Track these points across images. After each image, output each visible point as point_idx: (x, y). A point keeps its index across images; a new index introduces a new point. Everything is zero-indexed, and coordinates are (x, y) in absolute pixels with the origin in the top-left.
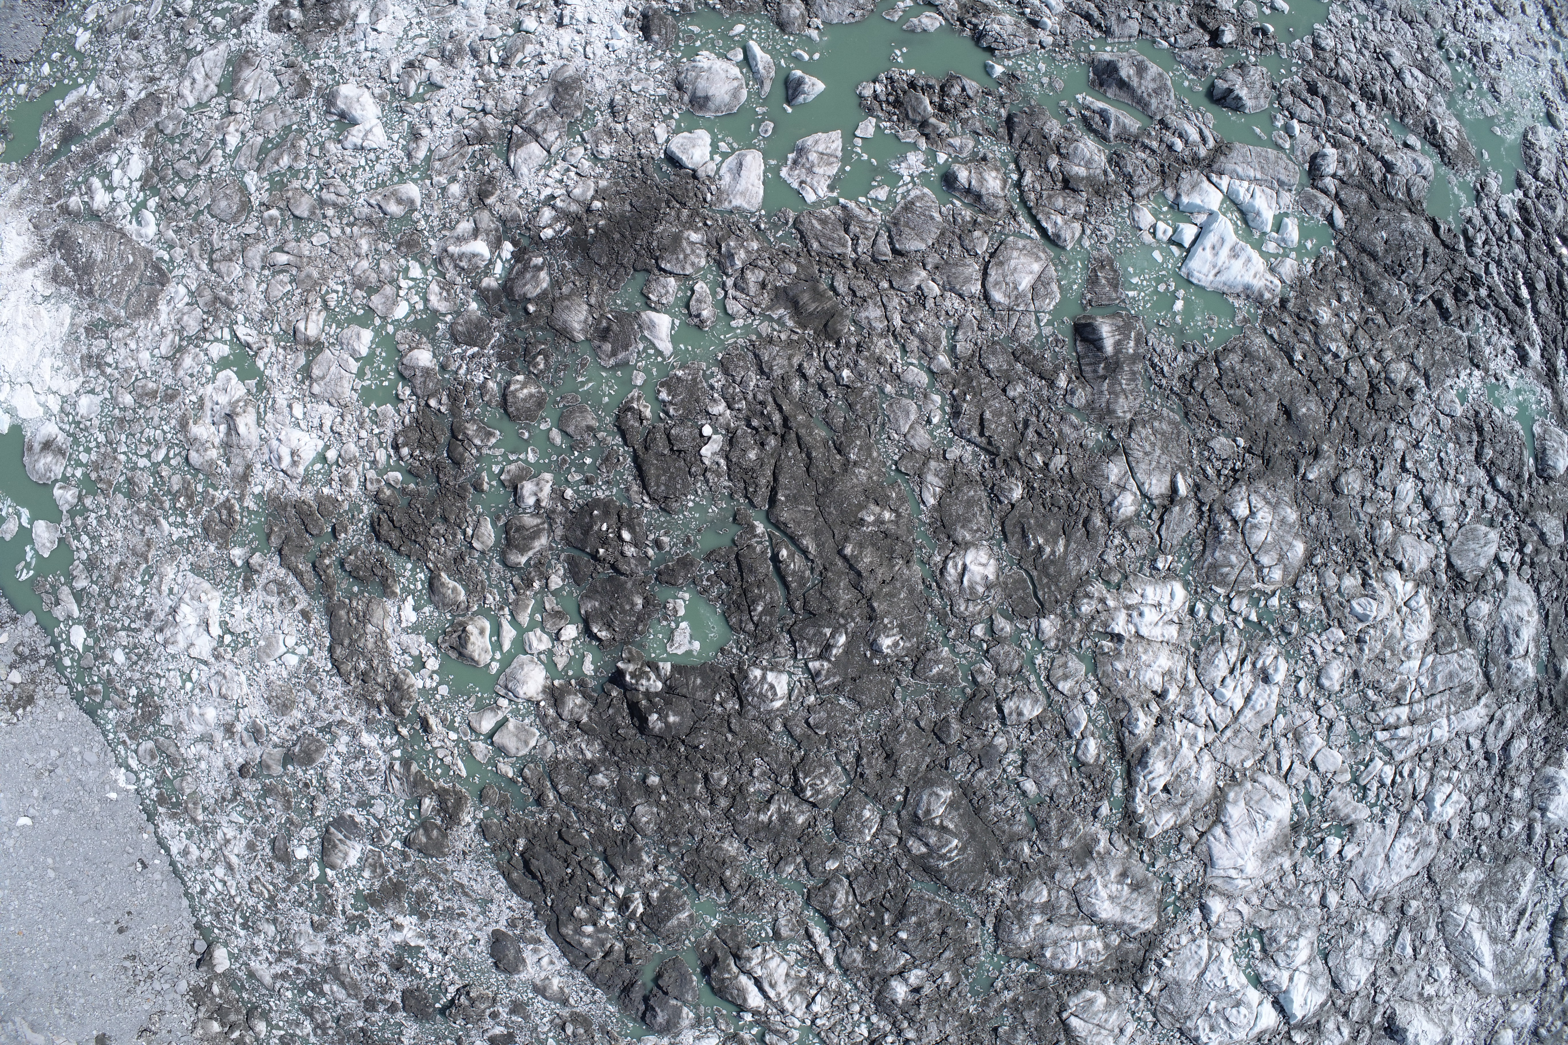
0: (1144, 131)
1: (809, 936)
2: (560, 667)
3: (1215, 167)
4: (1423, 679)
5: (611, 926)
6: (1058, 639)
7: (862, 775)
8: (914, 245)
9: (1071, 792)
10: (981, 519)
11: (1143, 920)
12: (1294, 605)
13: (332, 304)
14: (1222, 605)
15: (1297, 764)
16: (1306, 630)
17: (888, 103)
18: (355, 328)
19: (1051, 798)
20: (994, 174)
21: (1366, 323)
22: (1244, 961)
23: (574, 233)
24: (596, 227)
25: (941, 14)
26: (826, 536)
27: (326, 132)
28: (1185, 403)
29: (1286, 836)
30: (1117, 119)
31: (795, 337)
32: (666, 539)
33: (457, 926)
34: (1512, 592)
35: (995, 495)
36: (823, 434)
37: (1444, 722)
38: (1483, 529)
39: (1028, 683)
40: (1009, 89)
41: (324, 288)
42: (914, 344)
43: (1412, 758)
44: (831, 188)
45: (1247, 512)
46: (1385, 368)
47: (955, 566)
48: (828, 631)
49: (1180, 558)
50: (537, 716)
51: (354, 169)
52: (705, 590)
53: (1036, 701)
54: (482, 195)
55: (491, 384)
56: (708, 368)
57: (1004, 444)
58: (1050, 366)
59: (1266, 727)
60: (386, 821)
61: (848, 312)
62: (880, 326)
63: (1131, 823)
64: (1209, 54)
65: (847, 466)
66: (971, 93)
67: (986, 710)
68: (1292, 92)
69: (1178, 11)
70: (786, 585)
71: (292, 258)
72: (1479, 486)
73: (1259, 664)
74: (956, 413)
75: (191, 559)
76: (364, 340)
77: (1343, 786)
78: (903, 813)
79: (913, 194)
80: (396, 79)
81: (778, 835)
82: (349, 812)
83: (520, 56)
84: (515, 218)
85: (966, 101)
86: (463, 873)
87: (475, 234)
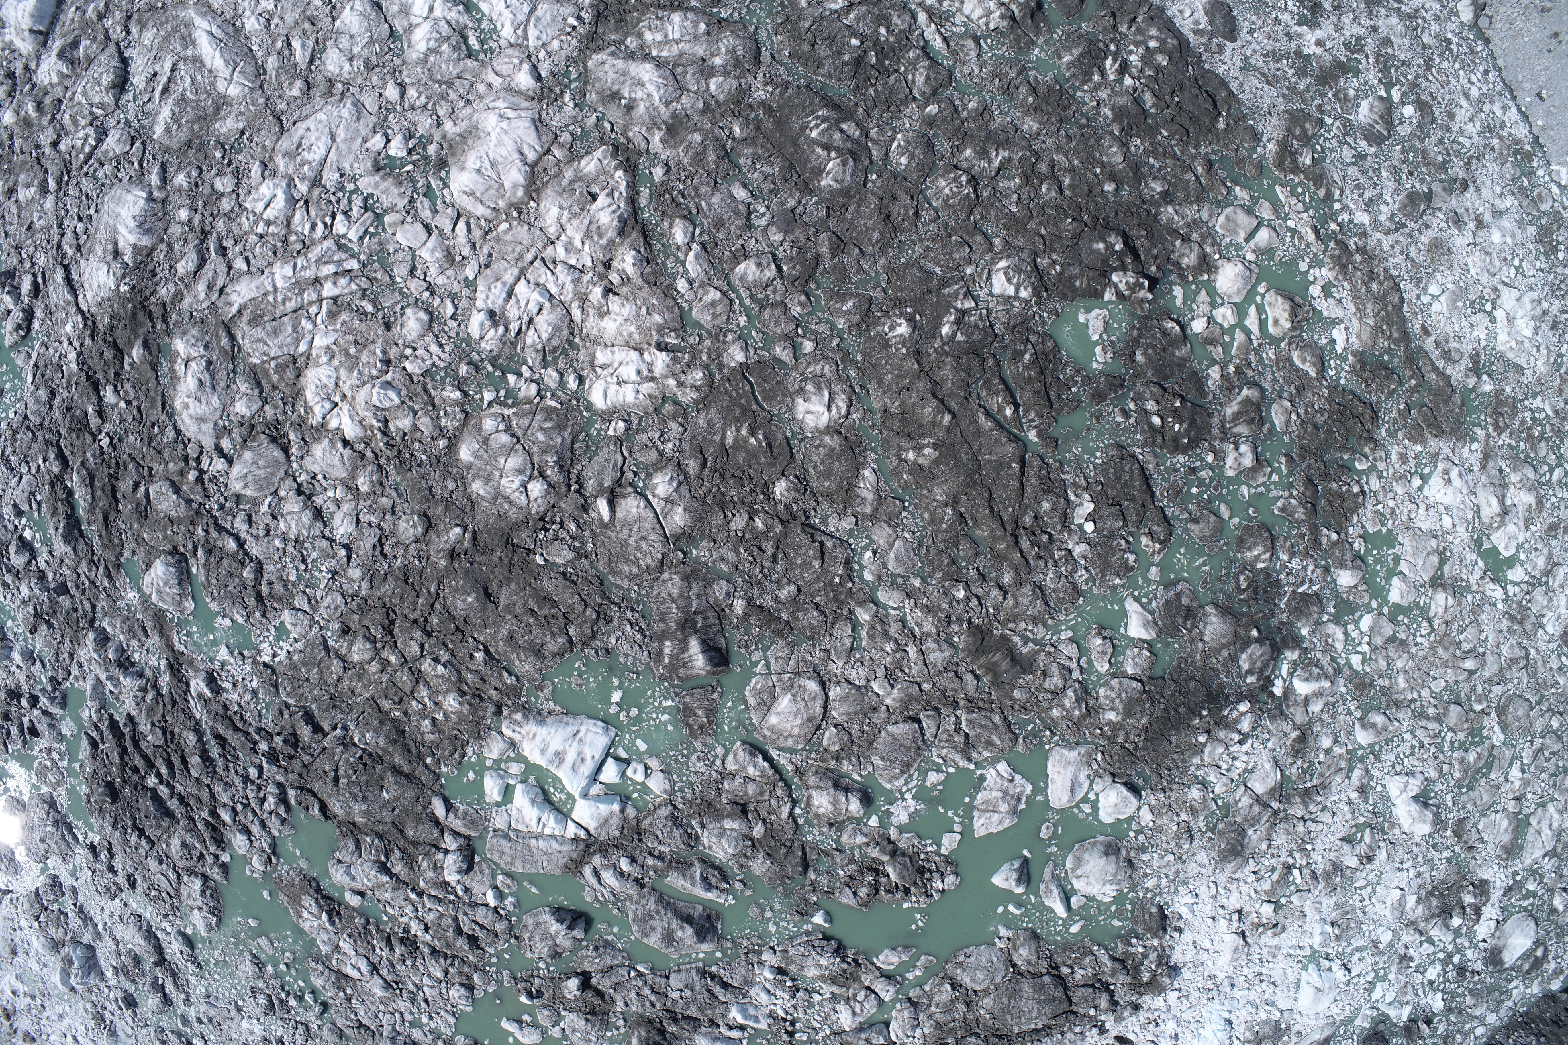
0: (661, 874)
1: (945, 40)
2: (1203, 292)
3: (582, 846)
4: (309, 326)
5: (1132, 47)
6: (724, 342)
7: (912, 198)
8: (901, 729)
9: (696, 189)
10: (815, 458)
11: (603, 63)
12: (465, 394)
13: (1425, 624)
14: (548, 389)
15: (448, 229)
16: (450, 370)
17: (930, 871)
18: (1404, 603)
19: (716, 182)
20: (821, 811)
21: (401, 699)
22: (485, 25)
23: (1220, 710)
24: (1201, 717)
25: (879, 968)
26: (969, 431)
27: (1438, 788)
28: (604, 595)
29: (453, 155)
30: (693, 884)
31: (1010, 625)
32: (1119, 419)
33: (1269, 45)
34: (208, 427)
35: (802, 483)
36: (978, 532)
37: (280, 284)
38: (249, 492)
39: (751, 296)
40: (806, 900)
41: (1432, 638)
42: (894, 629)
43: (314, 243)
44: (982, 778)
45: (529, 486)
46: (377, 653)
47: (838, 409)
48: (959, 337)
49: (599, 434)
50: (1220, 245)
51: (1413, 754)
52: (1078, 371)
53: (742, 279)
54: (1302, 739)
55: (1285, 557)
56: (1091, 588)
57: (798, 535)
58: (753, 620)
59: (487, 266)
60: (1340, 142)
61: (961, 655)
62: (930, 644)
63: (628, 160)
64: (591, 962)
65: (954, 502)
66: (847, 890)
67: (794, 267)
68: (496, 935)
69: (627, 1005)
70: (1003, 381)
71: (1461, 665)
72: (257, 538)
73: (501, 329)
74: (848, 562)
75: (1524, 379)
76: (1396, 593)
77: (392, 209)
78: (867, 163)
79: (902, 781)
80: (1382, 844)
81: (988, 137)
82: (1372, 150)
83: (1275, 877)
84: (1273, 719)
85: (851, 882)
86: (1268, 96)
87: (1306, 701)
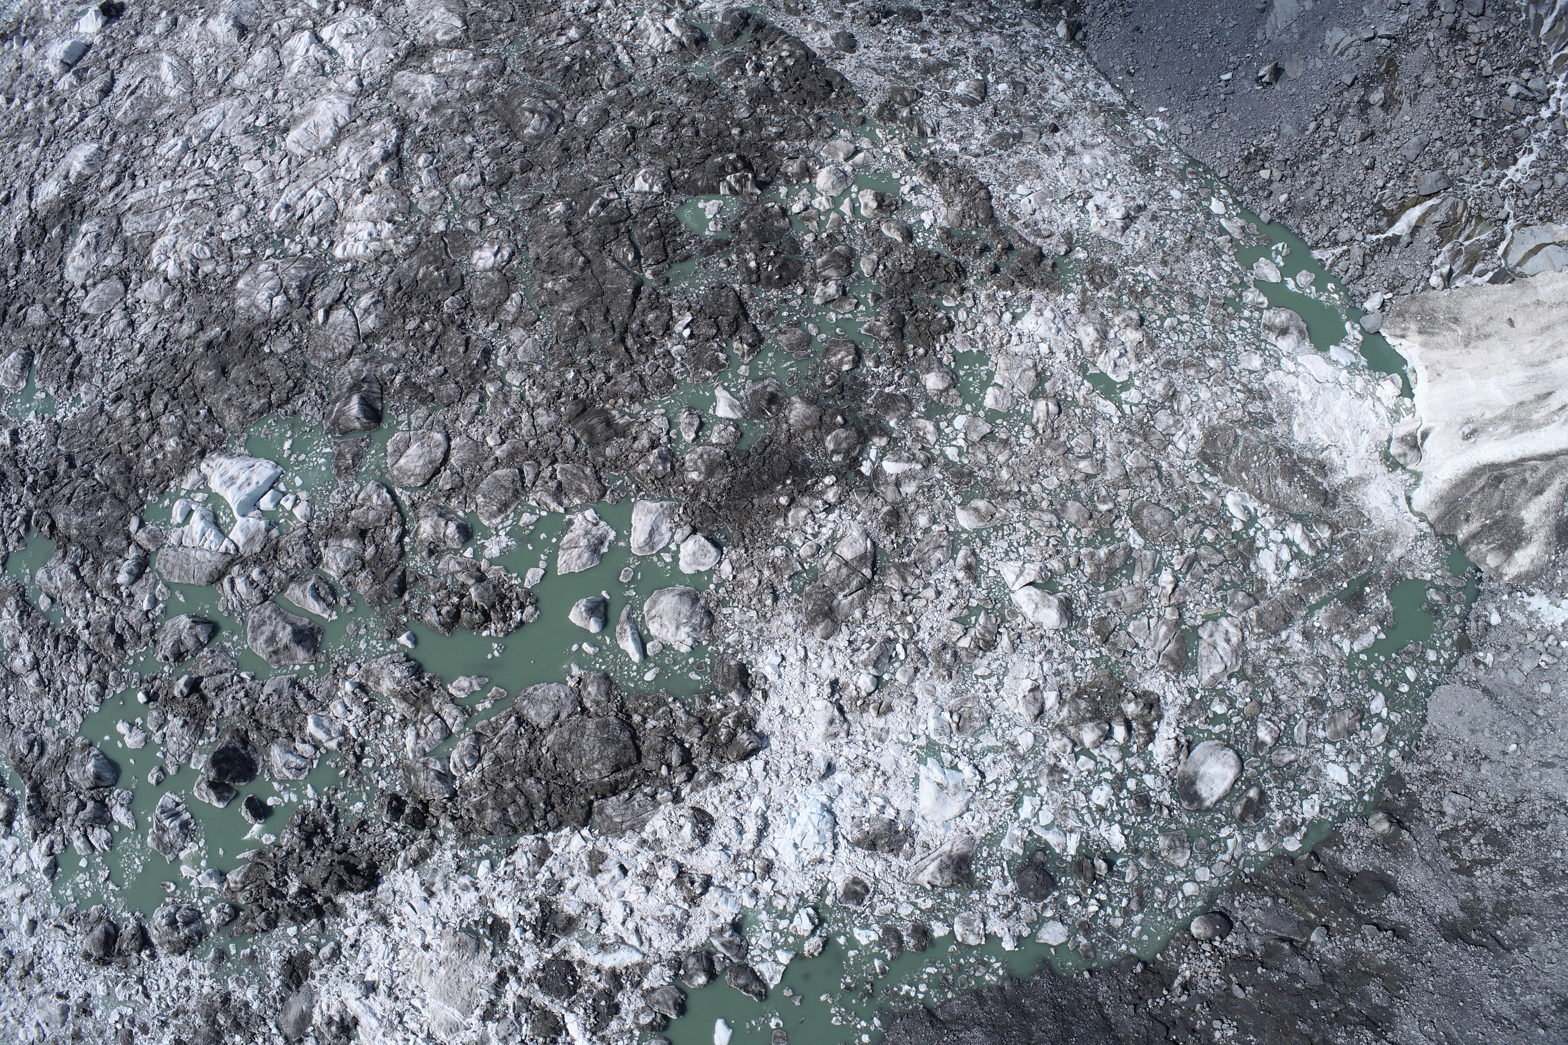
0: (283, 588)
1: (632, 59)
3: (229, 558)
7: (586, 139)
8: (503, 474)
9: (440, 139)
10: (478, 286)
11: (404, 77)
12: (254, 252)
13: (1028, 428)
15: (277, 163)
17: (510, 600)
18: (1002, 409)
19: (455, 135)
20: (425, 539)
21: (139, 445)
22: (338, 60)
23: (804, 481)
24: (785, 485)
25: (450, 694)
26: (597, 270)
27: (1067, 581)
28: (304, 372)
29: (294, 124)
30: (305, 596)
31: (611, 402)
32: (722, 266)
33: (882, 54)
34: (82, 273)
35: (465, 302)
36: (594, 335)
38: (92, 311)
39: (460, 195)
41: (1038, 440)
42: (513, 400)
44: (571, 522)
45: (275, 300)
47: (502, 257)
48: (602, 215)
49: (333, 275)
50: (822, 163)
51: (1029, 544)
52: (692, 237)
53: (457, 186)
54: (895, 515)
55: (871, 365)
56: (685, 378)
57: (453, 333)
58: (406, 391)
59: (294, 181)
60: (937, 105)
61: (565, 421)
62: (540, 411)
63: (402, 124)
64: (204, 664)
65: (578, 313)
66: (433, 611)
67: (494, 178)
68: (140, 638)
70: (631, 239)
71: (1076, 467)
73: (290, 215)
74: (486, 353)
75: (1122, 252)
76: (991, 400)
77: (246, 153)
79: (499, 519)
80: (1002, 631)
82: (966, 109)
83: (874, 650)
84: (862, 494)
85: (438, 603)
86: (876, 81)
87: (898, 482)
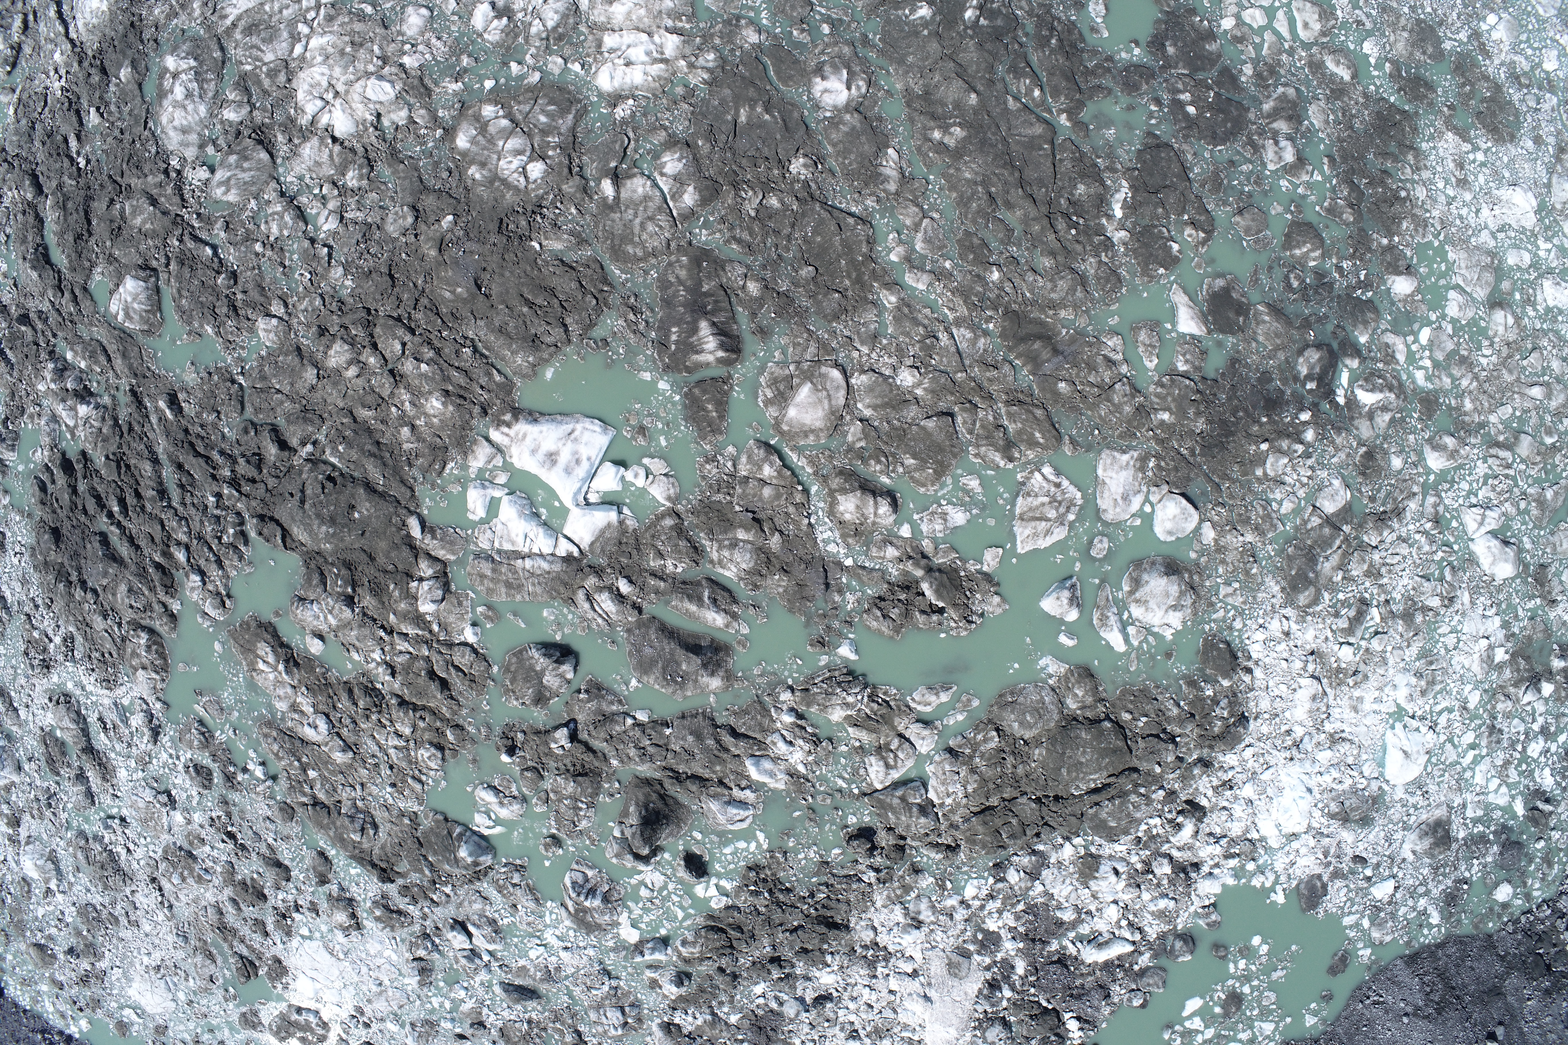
0: (664, 597)
3: (574, 565)
4: (305, 30)
6: (737, 26)
8: (934, 424)
12: (464, 84)
13: (1486, 343)
17: (970, 591)
20: (847, 517)
21: (379, 406)
23: (1280, 416)
24: (1261, 424)
25: (914, 711)
26: (997, 113)
30: (701, 606)
31: (1049, 313)
32: (1152, 107)
34: (193, 138)
35: (820, 161)
36: (1010, 214)
38: (230, 198)
40: (829, 627)
41: (1495, 359)
42: (923, 314)
44: (1026, 482)
45: (529, 167)
46: (355, 356)
47: (858, 88)
48: (983, 22)
54: (1371, 456)
56: (1134, 278)
57: (816, 213)
58: (768, 304)
62: (963, 330)
64: (582, 708)
65: (984, 181)
66: (877, 612)
70: (1029, 65)
71: (1528, 392)
72: (234, 244)
73: (505, 20)
74: (871, 242)
76: (1454, 305)
79: (936, 485)
80: (1463, 585)
83: (1352, 614)
84: (1338, 431)
85: (881, 604)
87: (1371, 416)
